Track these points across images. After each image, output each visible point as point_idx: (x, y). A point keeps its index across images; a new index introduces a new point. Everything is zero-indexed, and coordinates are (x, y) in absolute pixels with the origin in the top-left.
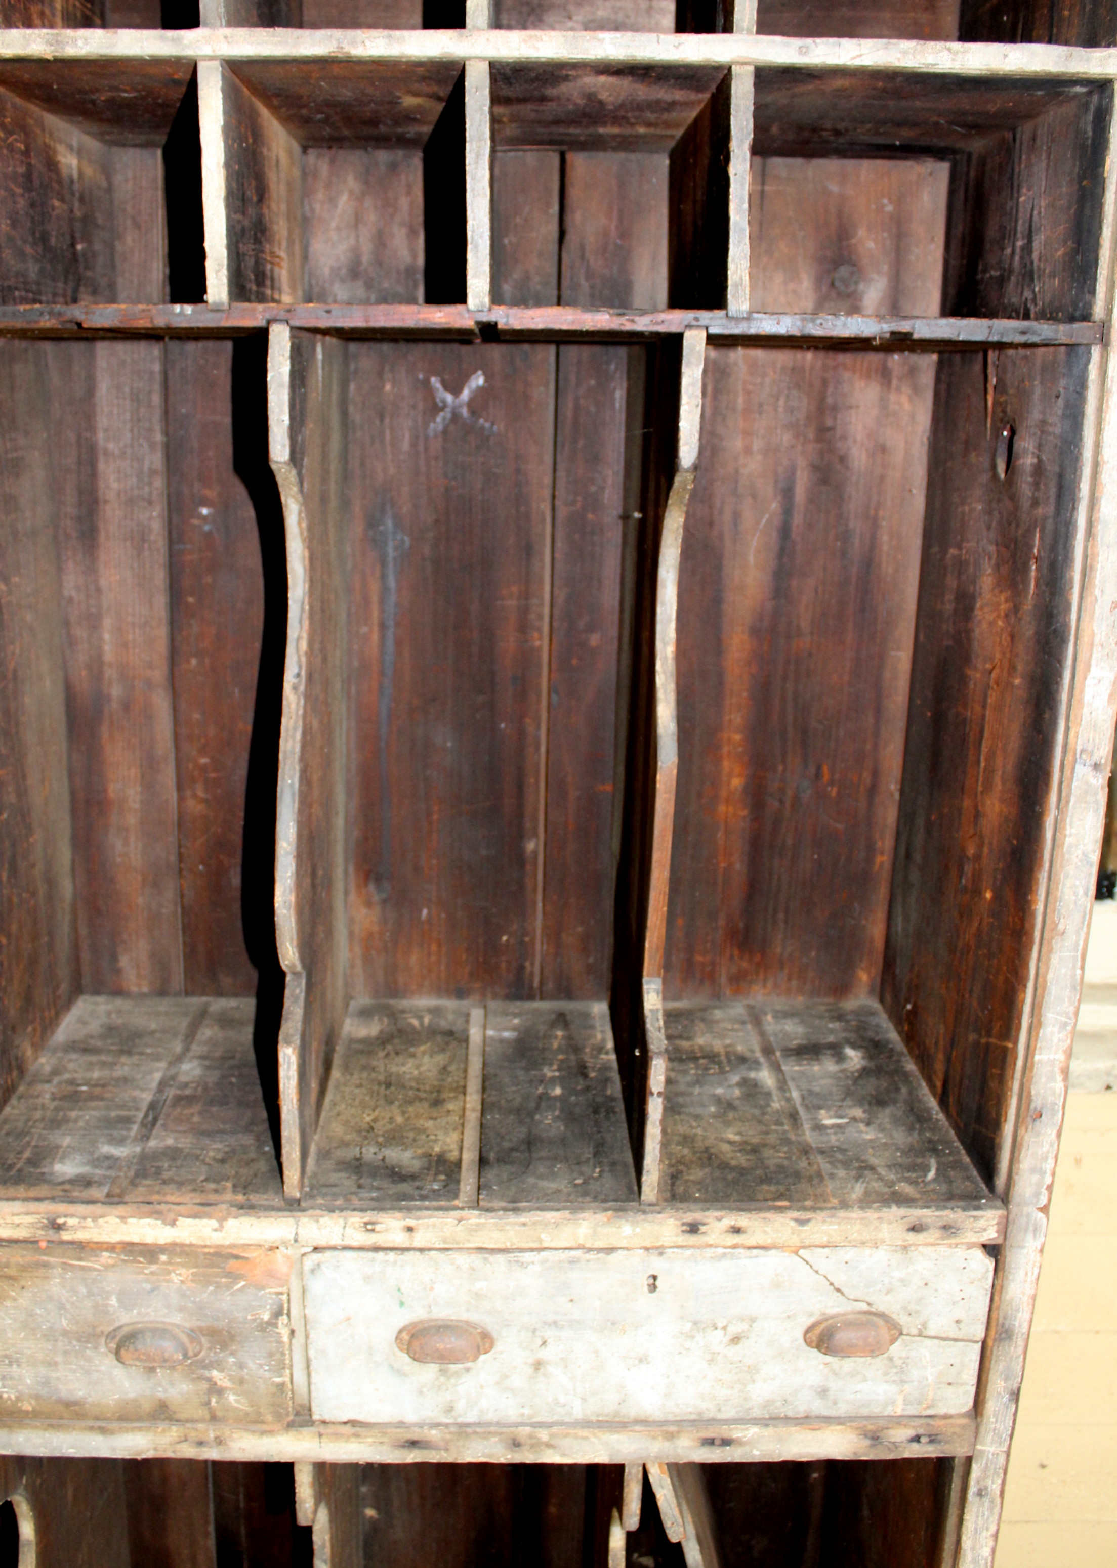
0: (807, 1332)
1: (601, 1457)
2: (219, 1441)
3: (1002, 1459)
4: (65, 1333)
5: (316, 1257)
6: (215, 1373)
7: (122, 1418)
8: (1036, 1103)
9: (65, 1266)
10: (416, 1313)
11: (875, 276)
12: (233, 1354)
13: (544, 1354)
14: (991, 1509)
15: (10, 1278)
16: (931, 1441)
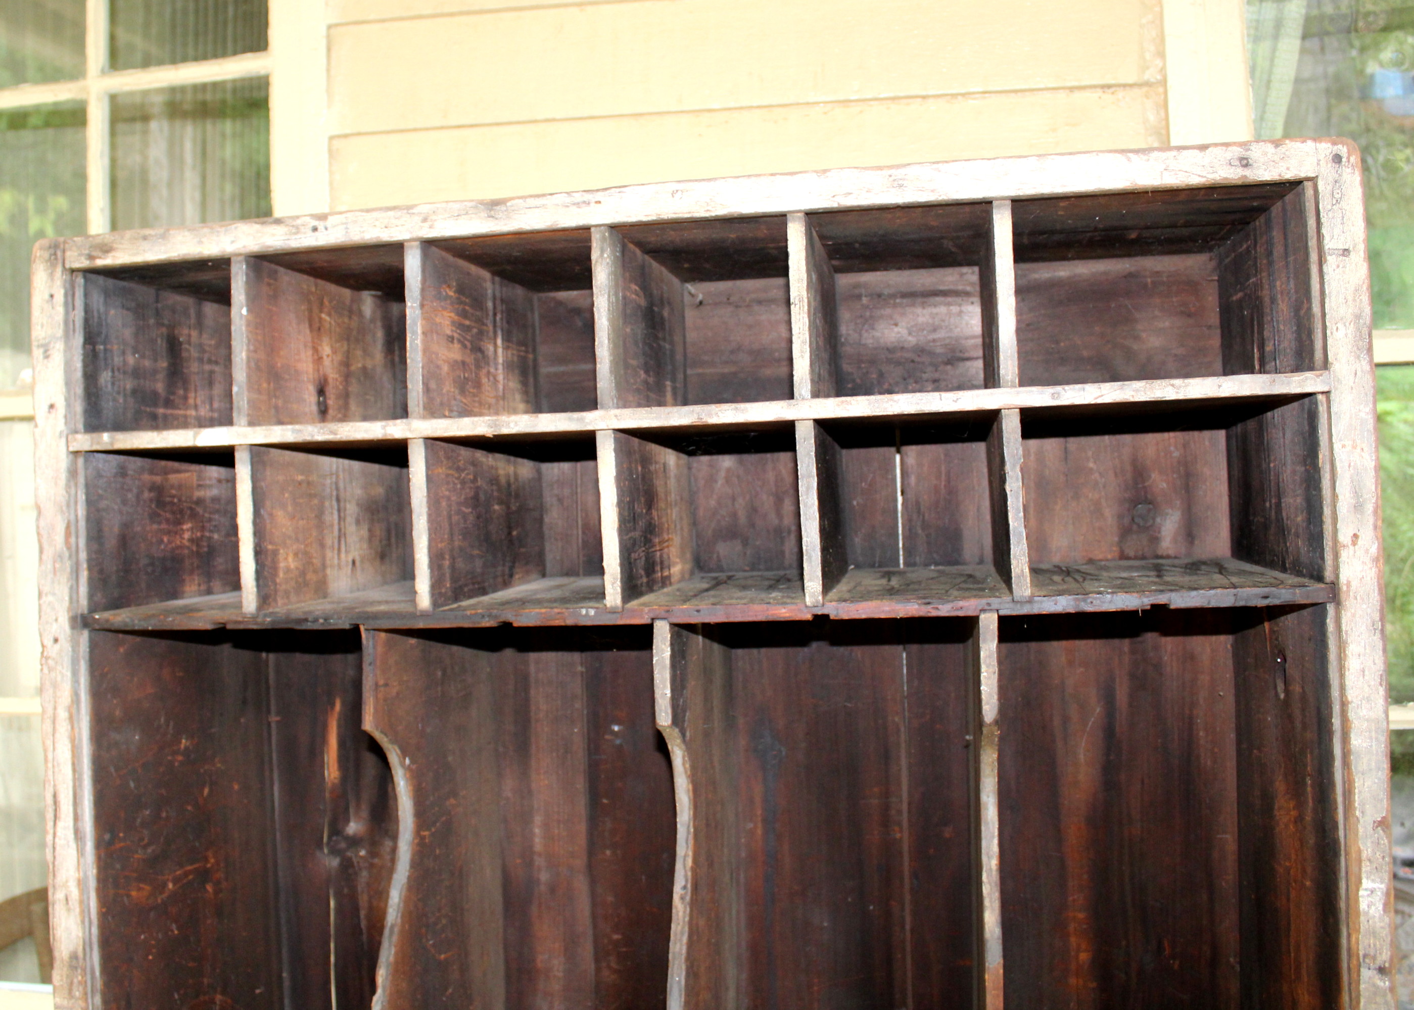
11: (1170, 511)
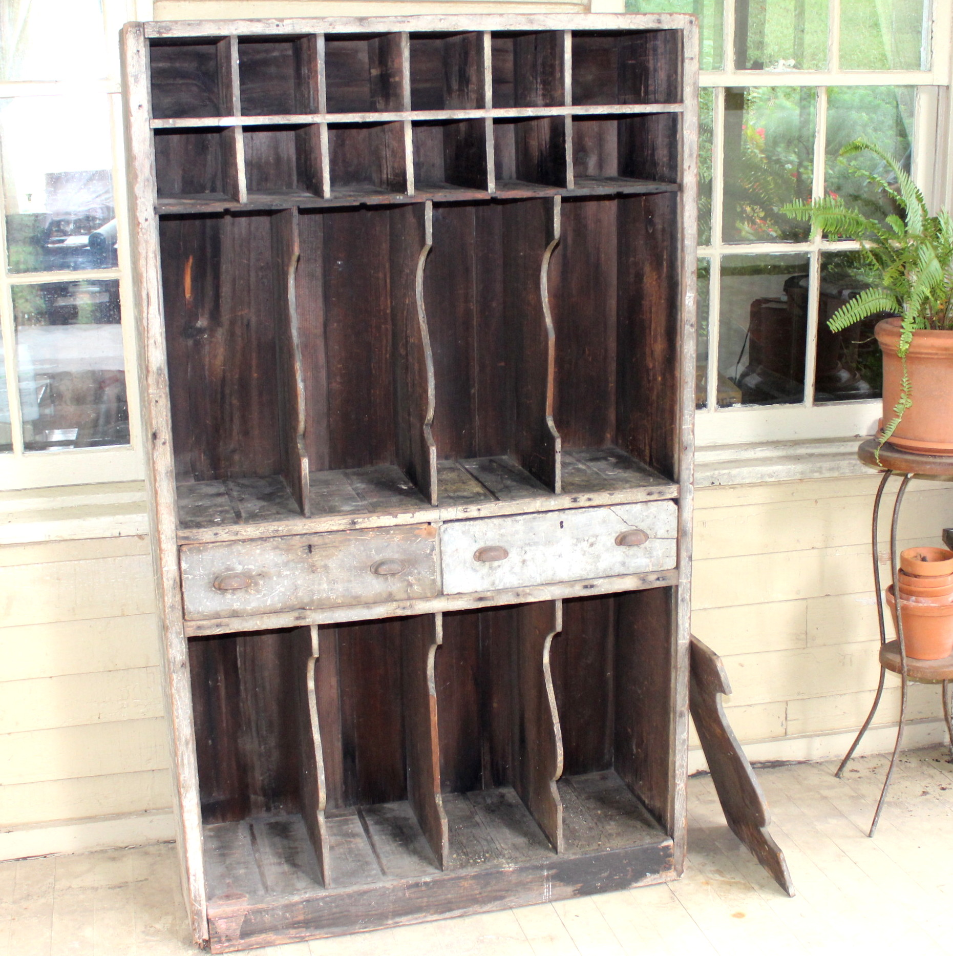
0: (616, 540)
1: (548, 597)
2: (411, 606)
3: (689, 585)
4: (355, 567)
5: (446, 526)
6: (410, 577)
7: (375, 603)
8: (685, 444)
9: (357, 540)
10: (481, 545)
12: (416, 569)
13: (526, 557)
14: (687, 607)
15: (335, 547)
16: (663, 580)
